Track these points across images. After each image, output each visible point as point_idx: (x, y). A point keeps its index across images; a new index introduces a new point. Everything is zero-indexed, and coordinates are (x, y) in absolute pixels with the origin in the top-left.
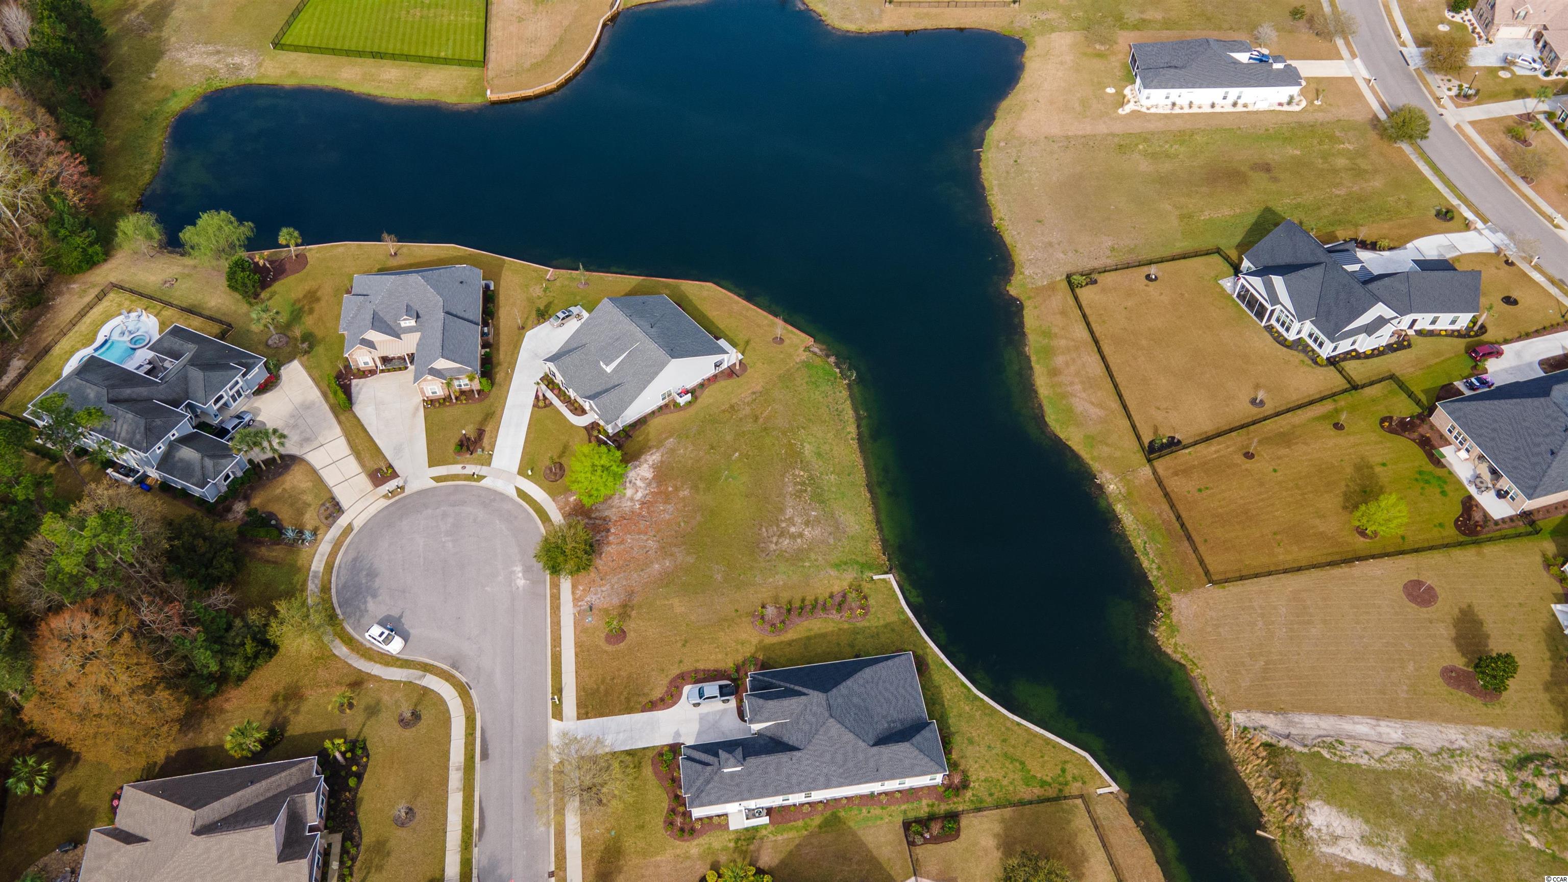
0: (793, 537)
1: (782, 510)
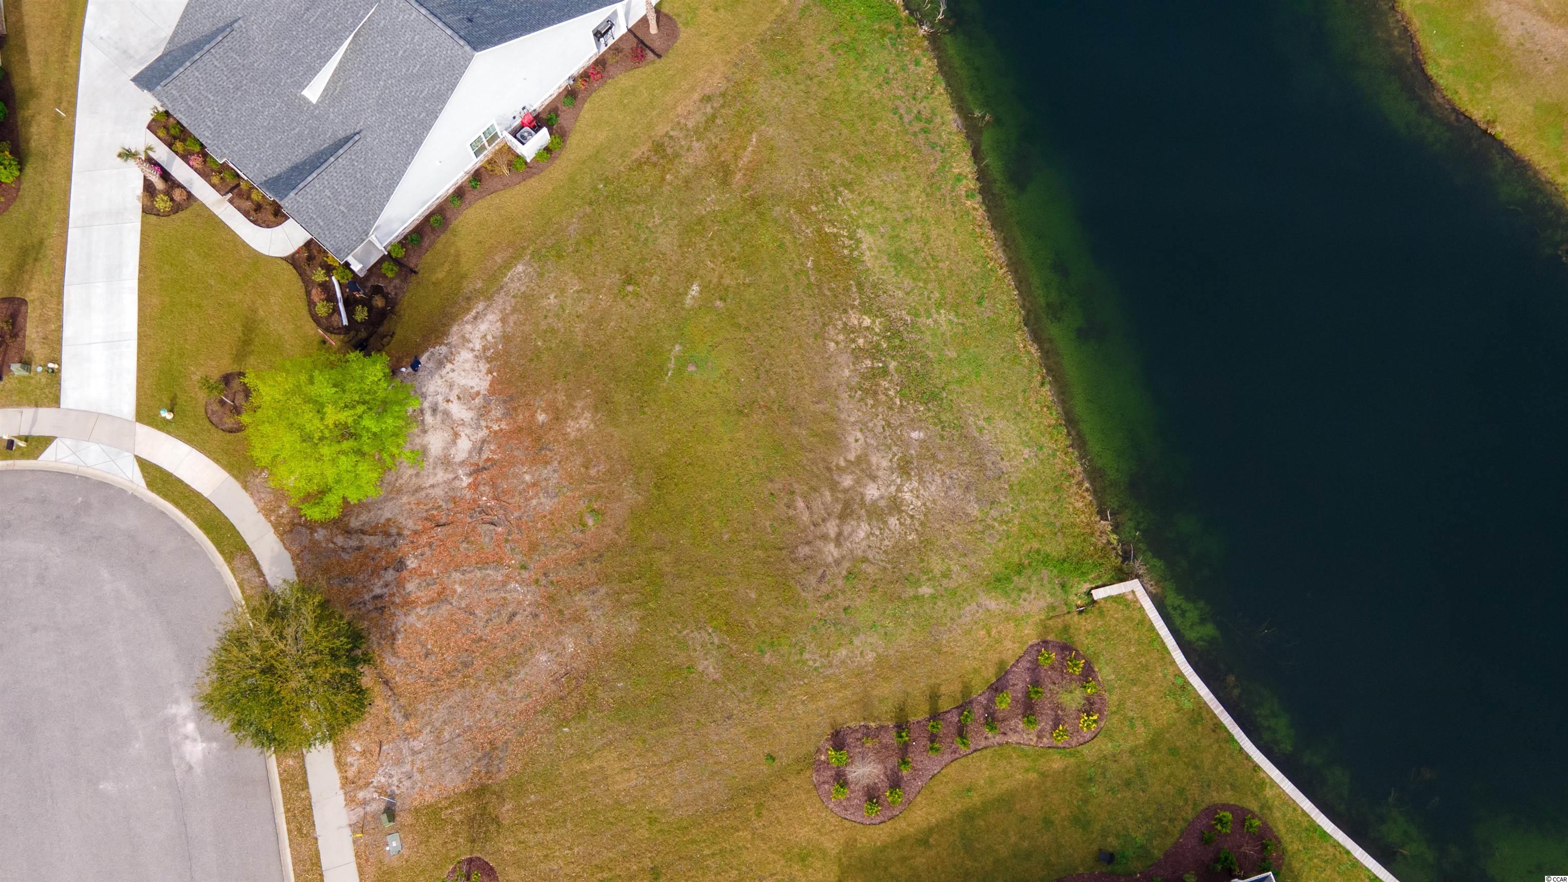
0: (876, 514)
1: (833, 440)
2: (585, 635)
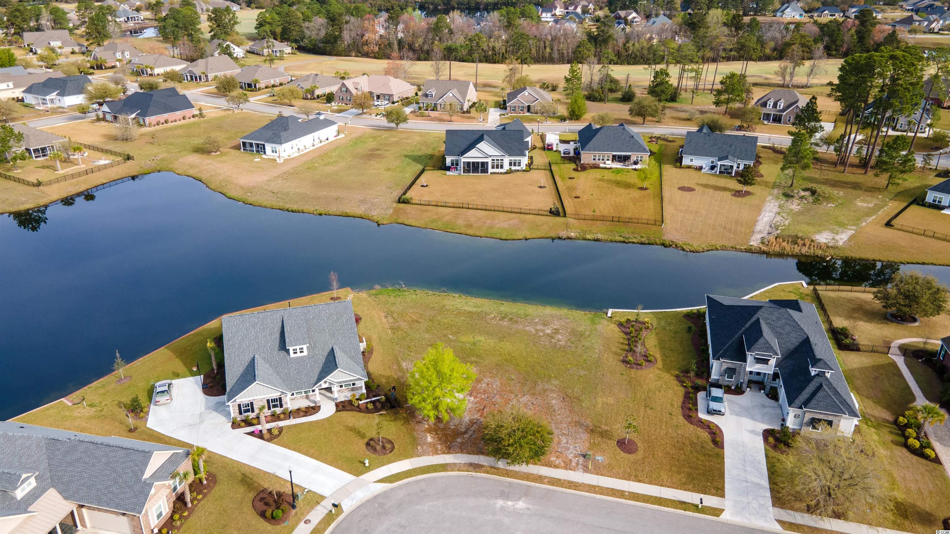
1: (526, 331)
2: (552, 391)
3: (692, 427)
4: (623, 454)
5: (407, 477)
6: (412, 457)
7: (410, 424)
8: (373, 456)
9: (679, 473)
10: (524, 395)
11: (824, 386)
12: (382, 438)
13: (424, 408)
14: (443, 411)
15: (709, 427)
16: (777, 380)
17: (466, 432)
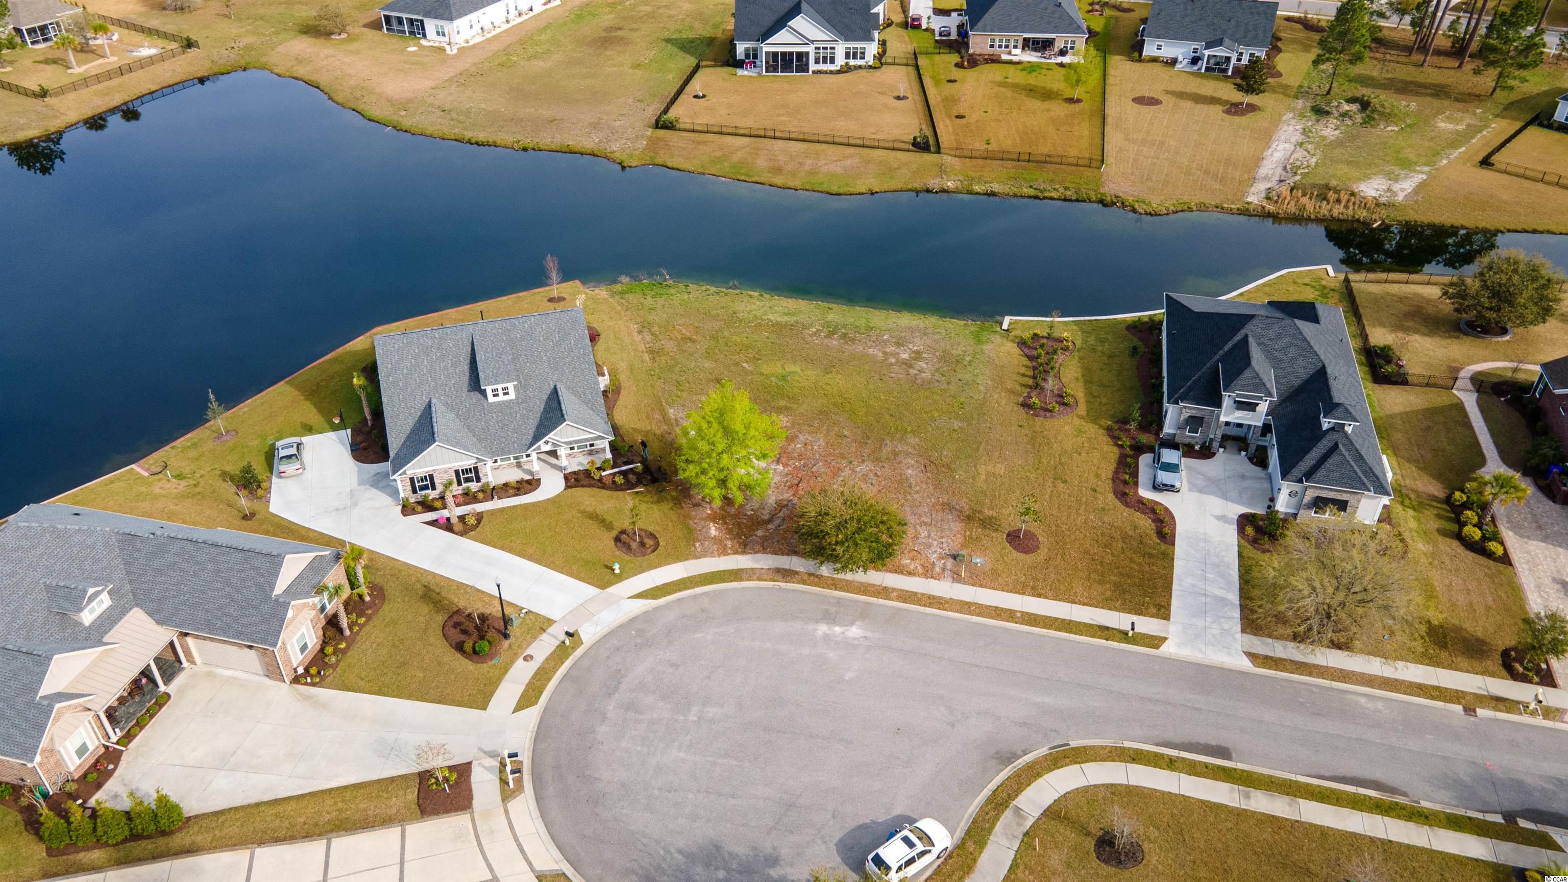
0: (917, 358)
1: (867, 356)
2: (908, 454)
3: (1126, 512)
4: (1015, 554)
5: (680, 590)
6: (686, 559)
7: (682, 508)
8: (626, 557)
9: (1101, 582)
10: (863, 461)
11: (1341, 446)
12: (640, 530)
13: (705, 485)
14: (735, 489)
15: (1153, 511)
16: (1269, 435)
17: (770, 521)
